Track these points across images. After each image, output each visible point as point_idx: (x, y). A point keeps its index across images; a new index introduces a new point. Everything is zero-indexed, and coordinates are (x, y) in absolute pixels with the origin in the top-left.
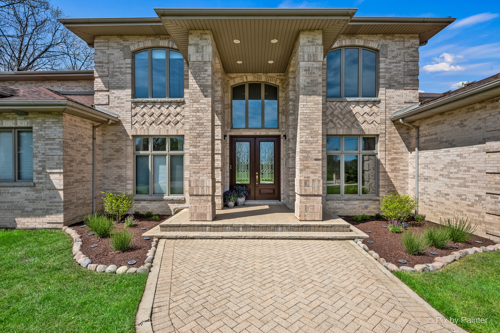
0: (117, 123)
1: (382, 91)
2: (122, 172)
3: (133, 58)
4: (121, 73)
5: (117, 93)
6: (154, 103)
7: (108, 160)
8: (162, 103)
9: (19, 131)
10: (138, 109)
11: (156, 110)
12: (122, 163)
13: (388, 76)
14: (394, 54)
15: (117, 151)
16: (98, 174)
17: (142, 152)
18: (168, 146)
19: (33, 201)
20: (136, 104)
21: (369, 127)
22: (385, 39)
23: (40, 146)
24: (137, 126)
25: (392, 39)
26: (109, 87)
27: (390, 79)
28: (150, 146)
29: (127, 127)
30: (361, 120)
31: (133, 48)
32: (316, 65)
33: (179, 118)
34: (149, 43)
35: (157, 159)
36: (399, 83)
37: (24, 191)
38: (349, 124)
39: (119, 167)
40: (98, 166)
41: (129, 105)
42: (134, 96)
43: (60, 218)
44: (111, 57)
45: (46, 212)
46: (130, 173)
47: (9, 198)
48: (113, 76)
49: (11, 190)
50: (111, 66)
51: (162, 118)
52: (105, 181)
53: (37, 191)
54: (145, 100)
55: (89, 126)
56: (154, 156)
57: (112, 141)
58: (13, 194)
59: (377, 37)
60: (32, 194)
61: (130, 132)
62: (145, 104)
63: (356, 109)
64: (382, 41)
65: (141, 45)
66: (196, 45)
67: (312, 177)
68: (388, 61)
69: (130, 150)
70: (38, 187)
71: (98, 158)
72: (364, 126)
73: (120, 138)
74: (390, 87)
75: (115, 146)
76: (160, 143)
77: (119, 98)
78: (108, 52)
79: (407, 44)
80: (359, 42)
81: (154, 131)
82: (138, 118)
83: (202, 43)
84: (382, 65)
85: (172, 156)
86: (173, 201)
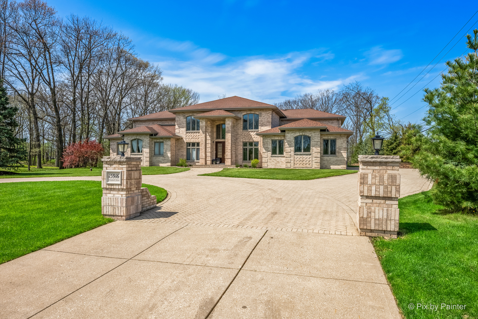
0: (182, 138)
1: (260, 127)
2: (183, 153)
3: (186, 119)
4: (183, 123)
5: (182, 129)
6: (192, 132)
7: (179, 150)
8: (194, 132)
9: (160, 142)
10: (188, 134)
11: (192, 135)
12: (183, 151)
13: (262, 123)
14: (264, 116)
15: (182, 147)
16: (177, 154)
17: (188, 147)
18: (196, 145)
19: (163, 160)
20: (187, 133)
21: (256, 139)
22: (261, 111)
23: (165, 146)
24: (187, 139)
25: (263, 111)
26: (179, 127)
27: (262, 124)
28: (191, 145)
29: (184, 140)
30: (253, 137)
31: (186, 116)
32: (229, 126)
33: (199, 137)
34: (191, 115)
35: (193, 150)
36: (265, 125)
37: (161, 158)
38: (250, 138)
39: (182, 152)
40: (177, 151)
41: (185, 133)
42: (187, 130)
43: (169, 164)
44: (180, 119)
45: (166, 163)
46: (185, 153)
47: (158, 159)
48: (181, 124)
49: (159, 157)
50: (180, 121)
51: (194, 137)
52: (178, 156)
53: (165, 157)
54: (190, 131)
55: (175, 140)
56: (192, 148)
57: (180, 144)
58: (159, 158)
59: (258, 111)
60: (163, 158)
61: (185, 141)
62: (190, 133)
63: (252, 134)
64: (260, 112)
65: (189, 115)
66: (202, 122)
67: (228, 154)
68: (262, 118)
69: (185, 147)
70: (165, 156)
71: (177, 149)
72: (254, 139)
73: (182, 143)
74: (262, 126)
75: (181, 145)
76: (193, 144)
77: (182, 131)
78: (179, 117)
79: (268, 112)
80: (253, 112)
81: (192, 141)
82: (188, 137)
83: (203, 121)
84: (260, 119)
85: (197, 148)
86: (197, 162)
